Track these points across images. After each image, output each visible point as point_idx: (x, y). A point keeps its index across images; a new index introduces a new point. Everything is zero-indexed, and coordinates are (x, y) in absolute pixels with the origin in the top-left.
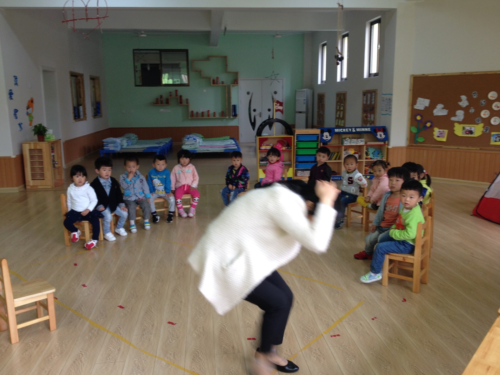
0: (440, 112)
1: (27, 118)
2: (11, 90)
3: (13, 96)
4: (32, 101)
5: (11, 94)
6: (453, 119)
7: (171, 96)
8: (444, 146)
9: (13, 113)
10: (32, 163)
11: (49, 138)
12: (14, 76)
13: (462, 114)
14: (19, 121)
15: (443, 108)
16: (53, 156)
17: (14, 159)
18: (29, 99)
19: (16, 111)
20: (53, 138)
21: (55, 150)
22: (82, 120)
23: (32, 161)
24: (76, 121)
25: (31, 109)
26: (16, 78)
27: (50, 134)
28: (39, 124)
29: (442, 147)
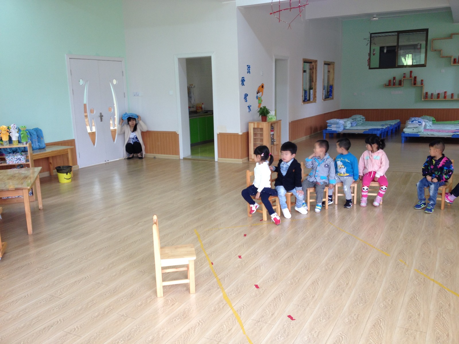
1: (257, 101)
2: (243, 78)
3: (245, 83)
4: (262, 87)
5: (243, 81)
7: (404, 77)
9: (243, 97)
10: (255, 140)
11: (271, 119)
12: (248, 66)
14: (248, 104)
16: (273, 134)
17: (241, 135)
18: (260, 84)
19: (246, 95)
20: (274, 119)
21: (275, 129)
22: (312, 102)
23: (255, 138)
24: (304, 104)
25: (261, 93)
26: (249, 67)
27: (272, 116)
28: (263, 107)
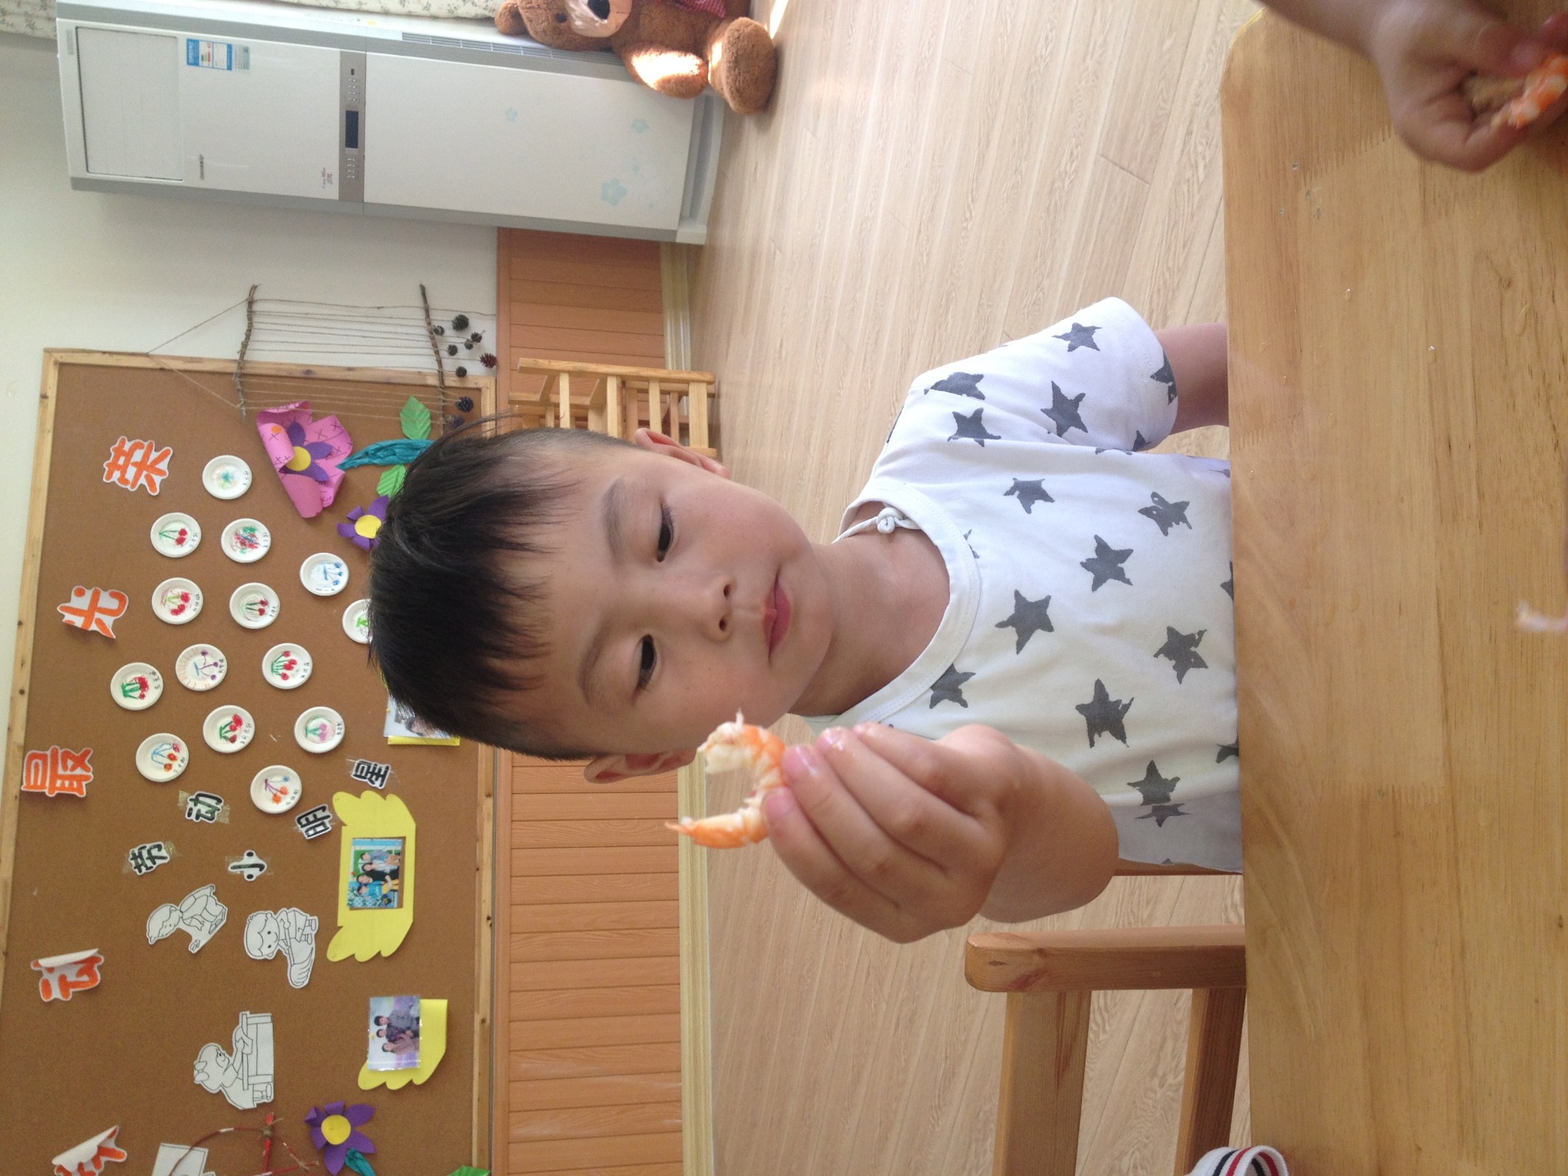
0: (252, 1058)
6: (298, 975)
8: (482, 1011)
13: (272, 925)
15: (228, 1048)
29: (483, 1021)
